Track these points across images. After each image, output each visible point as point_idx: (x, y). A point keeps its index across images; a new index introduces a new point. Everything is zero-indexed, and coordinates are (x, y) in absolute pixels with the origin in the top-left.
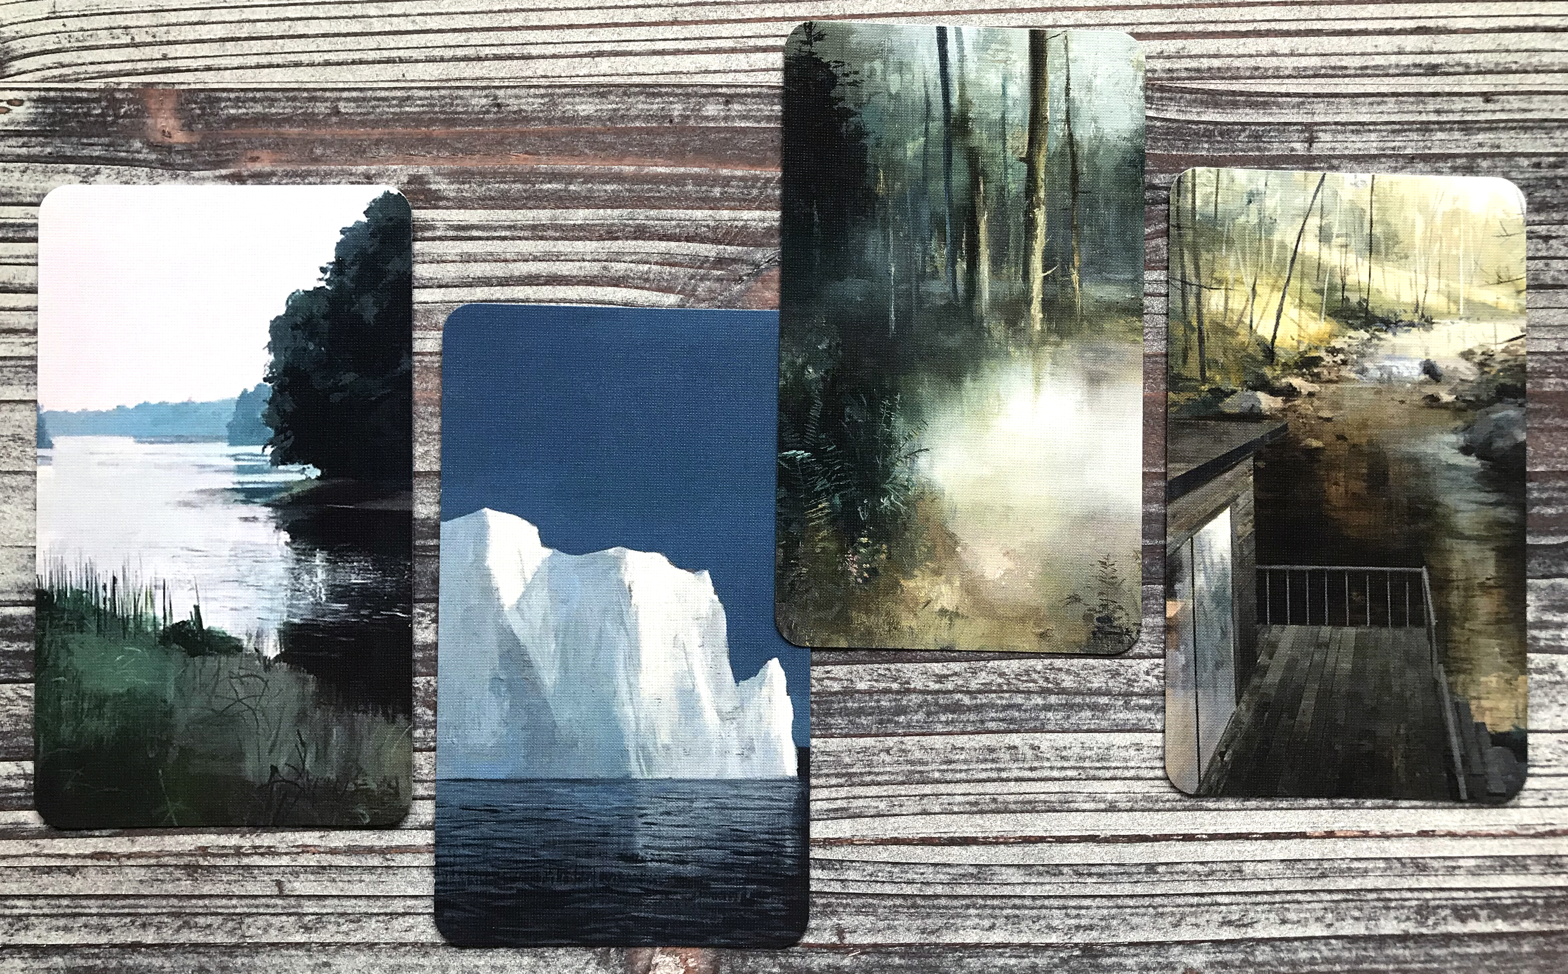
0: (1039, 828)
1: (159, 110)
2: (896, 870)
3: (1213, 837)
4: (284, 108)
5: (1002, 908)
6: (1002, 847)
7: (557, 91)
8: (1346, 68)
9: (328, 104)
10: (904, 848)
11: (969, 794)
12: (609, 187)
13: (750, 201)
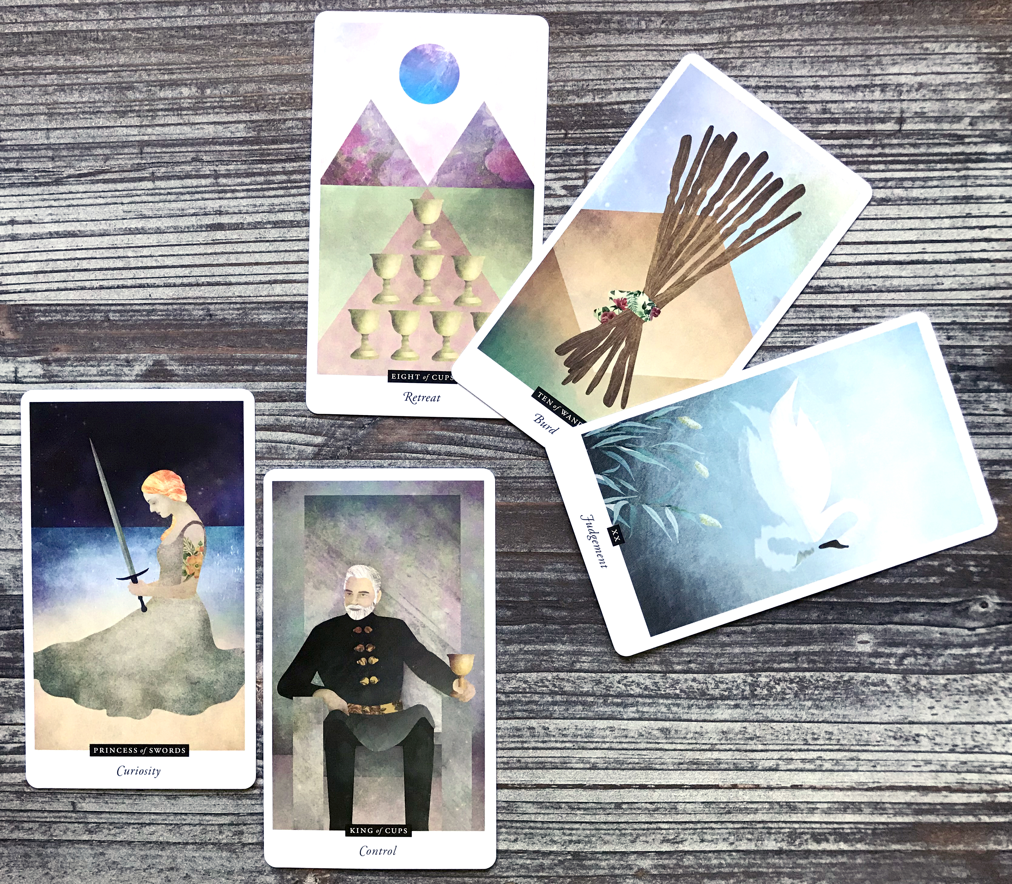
3: (658, 787)
5: (522, 829)
12: (280, 368)
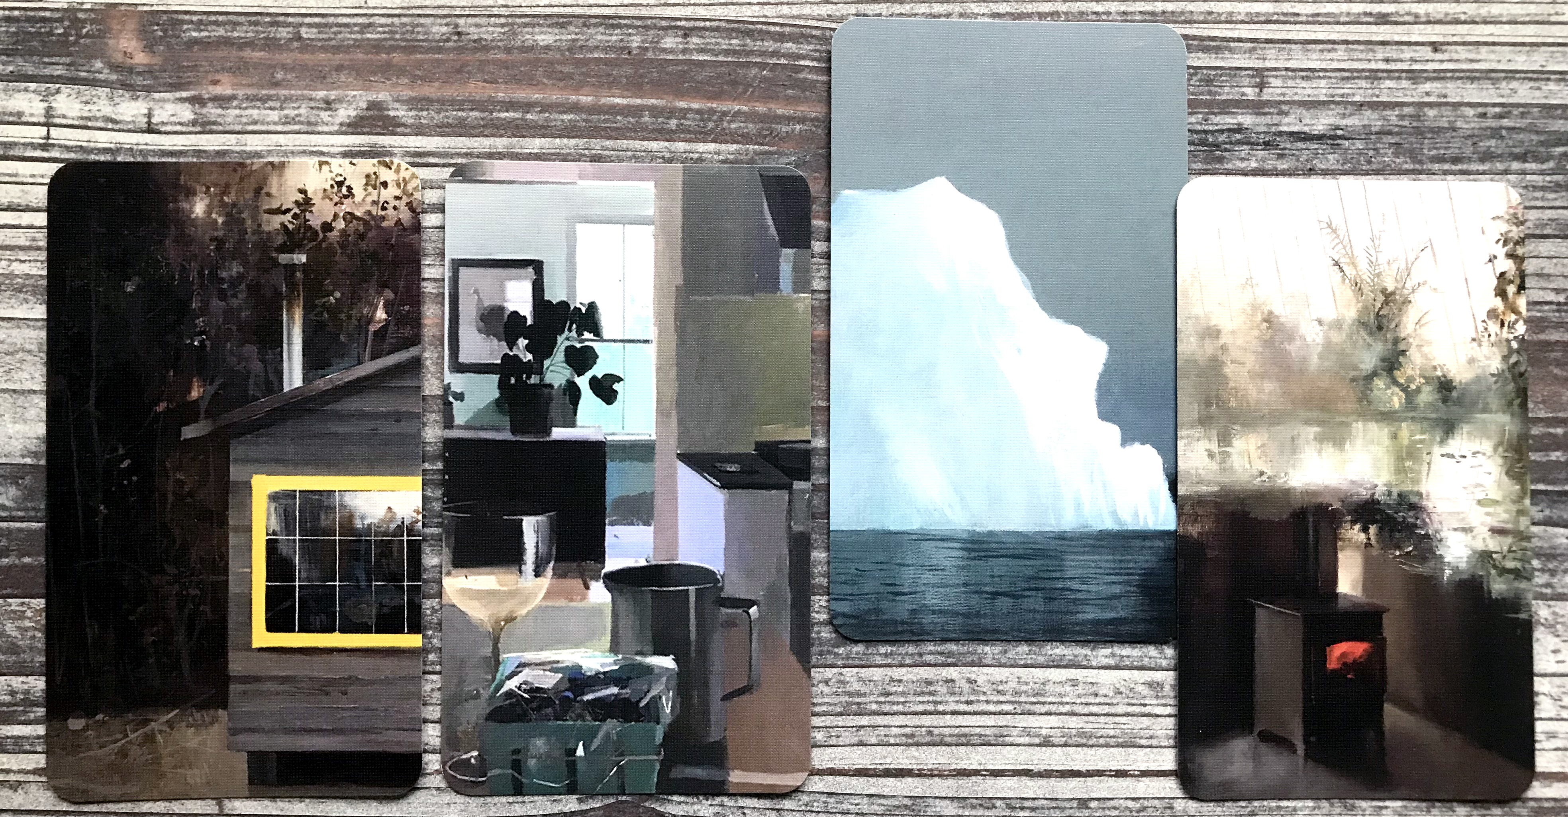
0: (973, 761)
1: (121, 31)
2: (832, 800)
4: (247, 32)
6: (936, 779)
7: (518, 20)
8: (1298, 15)
9: (290, 29)
10: (839, 779)
11: (906, 726)
13: (706, 134)
